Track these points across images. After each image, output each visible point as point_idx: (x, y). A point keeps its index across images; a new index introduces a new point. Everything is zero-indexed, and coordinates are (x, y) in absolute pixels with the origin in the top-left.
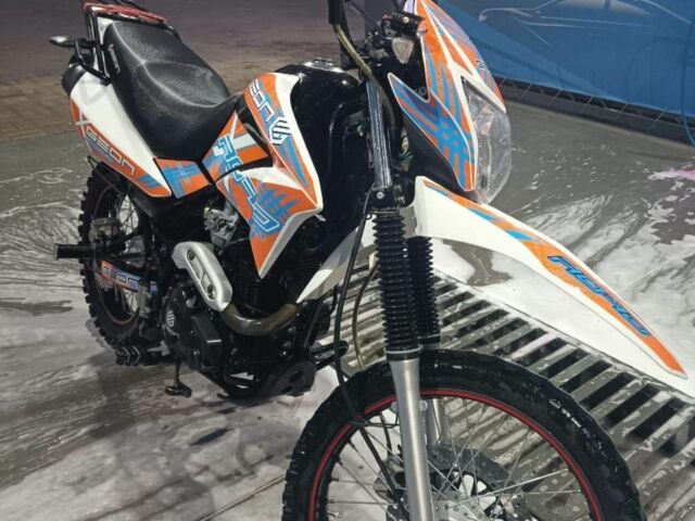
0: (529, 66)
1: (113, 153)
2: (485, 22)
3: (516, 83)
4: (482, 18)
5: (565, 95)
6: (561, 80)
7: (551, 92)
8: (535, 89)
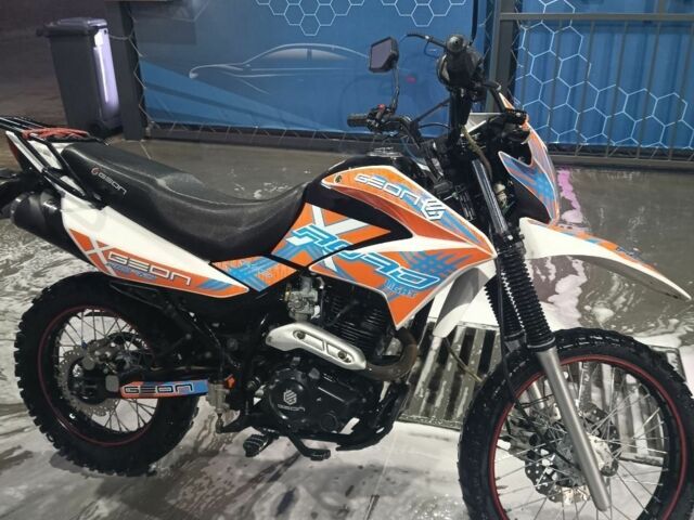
0: (251, 113)
1: (154, 269)
2: (197, 78)
3: (240, 128)
4: (192, 75)
5: (290, 134)
6: (284, 122)
7: (279, 133)
8: (261, 132)
